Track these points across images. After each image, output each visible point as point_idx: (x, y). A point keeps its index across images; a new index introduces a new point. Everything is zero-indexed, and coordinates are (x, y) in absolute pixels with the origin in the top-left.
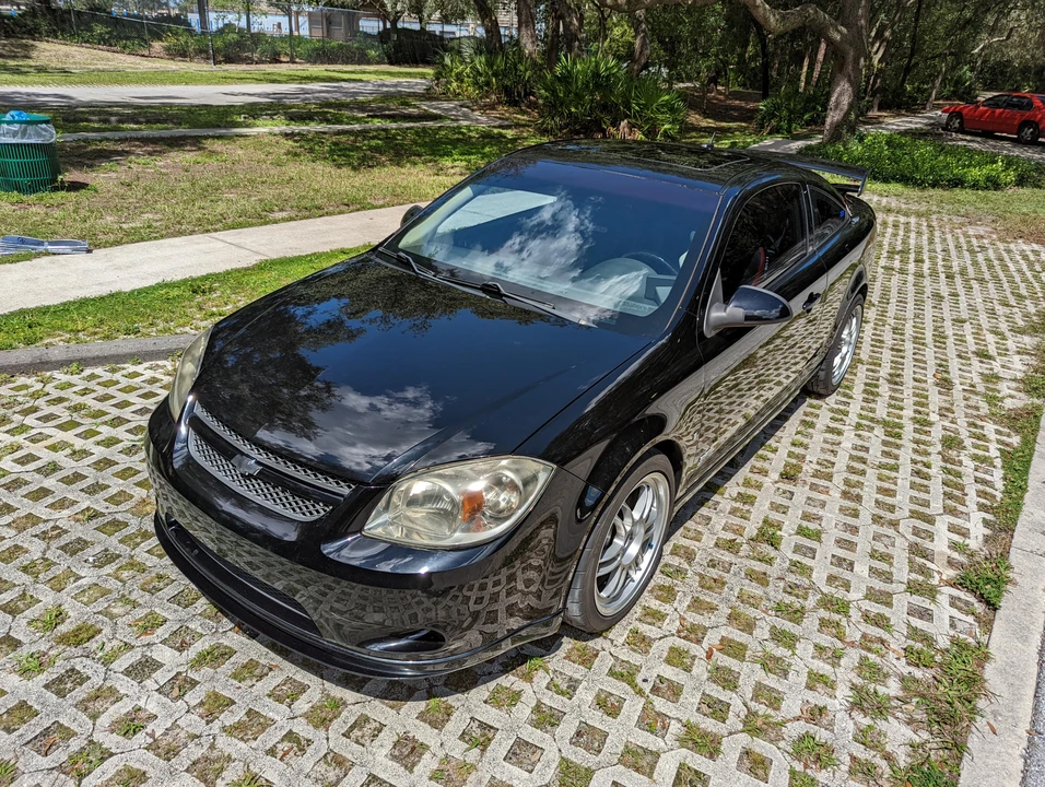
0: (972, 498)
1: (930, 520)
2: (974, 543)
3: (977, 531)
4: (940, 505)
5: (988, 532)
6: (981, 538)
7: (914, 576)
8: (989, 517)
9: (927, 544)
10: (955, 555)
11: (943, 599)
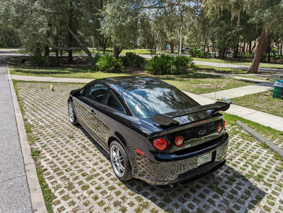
0: (50, 170)
1: (53, 157)
2: (42, 161)
3: (44, 163)
4: (54, 161)
5: (41, 165)
6: (42, 163)
7: (47, 147)
8: (43, 168)
9: (50, 153)
10: (44, 155)
11: (40, 147)
